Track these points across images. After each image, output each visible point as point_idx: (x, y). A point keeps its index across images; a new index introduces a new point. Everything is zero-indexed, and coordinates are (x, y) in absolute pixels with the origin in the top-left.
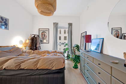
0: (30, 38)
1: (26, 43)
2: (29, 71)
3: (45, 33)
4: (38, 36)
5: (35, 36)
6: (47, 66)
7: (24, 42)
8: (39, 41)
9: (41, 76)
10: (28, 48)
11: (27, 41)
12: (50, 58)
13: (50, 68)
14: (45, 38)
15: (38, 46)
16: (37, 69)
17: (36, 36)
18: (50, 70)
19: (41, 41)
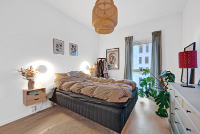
0: (96, 63)
1: (91, 69)
2: (86, 97)
3: (114, 55)
4: (106, 59)
5: (101, 60)
6: (102, 95)
7: (90, 67)
8: (106, 66)
9: (95, 105)
10: (94, 74)
11: (94, 67)
12: (106, 88)
13: (104, 99)
14: (113, 61)
15: (104, 72)
16: (93, 97)
17: (103, 60)
18: (105, 101)
19: (109, 66)
